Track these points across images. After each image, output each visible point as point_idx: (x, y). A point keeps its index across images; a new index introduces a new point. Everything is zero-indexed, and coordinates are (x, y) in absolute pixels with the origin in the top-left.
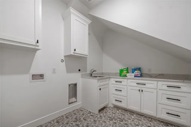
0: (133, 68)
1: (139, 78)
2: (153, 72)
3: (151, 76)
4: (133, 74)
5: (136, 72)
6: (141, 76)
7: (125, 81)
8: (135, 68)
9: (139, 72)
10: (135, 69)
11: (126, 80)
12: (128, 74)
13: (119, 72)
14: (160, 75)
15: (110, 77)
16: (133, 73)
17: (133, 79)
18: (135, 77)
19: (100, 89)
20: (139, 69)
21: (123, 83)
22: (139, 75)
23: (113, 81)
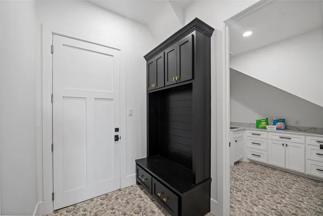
0: (275, 119)
1: (283, 131)
2: (302, 124)
3: (299, 130)
4: (275, 127)
5: (279, 123)
6: (286, 128)
7: (264, 134)
8: (278, 119)
9: (282, 124)
10: (278, 121)
11: (266, 133)
12: (267, 126)
13: (256, 123)
14: (311, 128)
15: (245, 129)
16: (274, 124)
17: (275, 132)
18: (277, 129)
19: (236, 141)
20: (283, 121)
21: (261, 136)
22: (283, 128)
23: (248, 133)
